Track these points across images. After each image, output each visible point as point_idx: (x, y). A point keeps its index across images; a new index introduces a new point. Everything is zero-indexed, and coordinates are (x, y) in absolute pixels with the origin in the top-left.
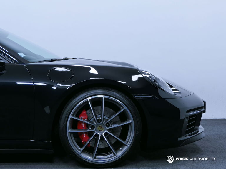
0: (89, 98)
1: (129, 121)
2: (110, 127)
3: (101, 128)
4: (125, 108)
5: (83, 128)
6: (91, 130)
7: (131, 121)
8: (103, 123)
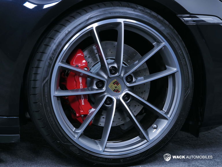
0: (95, 26)
1: (170, 70)
2: (134, 83)
3: (116, 85)
4: (164, 43)
5: (81, 87)
6: (97, 90)
7: (175, 70)
8: (120, 75)
